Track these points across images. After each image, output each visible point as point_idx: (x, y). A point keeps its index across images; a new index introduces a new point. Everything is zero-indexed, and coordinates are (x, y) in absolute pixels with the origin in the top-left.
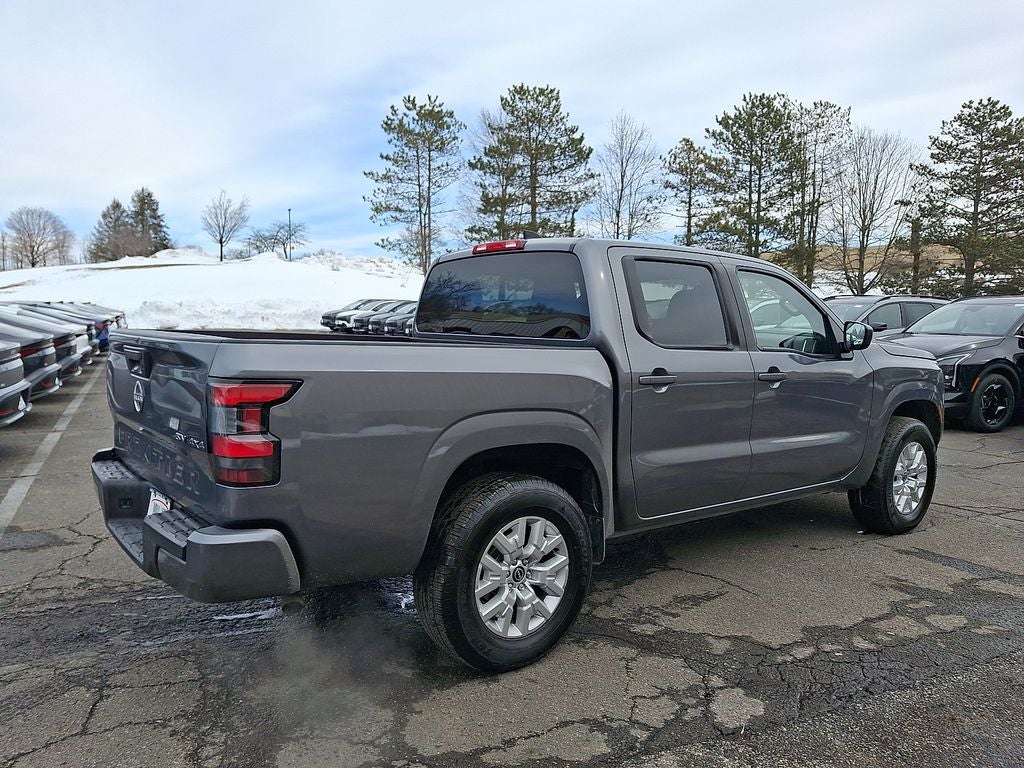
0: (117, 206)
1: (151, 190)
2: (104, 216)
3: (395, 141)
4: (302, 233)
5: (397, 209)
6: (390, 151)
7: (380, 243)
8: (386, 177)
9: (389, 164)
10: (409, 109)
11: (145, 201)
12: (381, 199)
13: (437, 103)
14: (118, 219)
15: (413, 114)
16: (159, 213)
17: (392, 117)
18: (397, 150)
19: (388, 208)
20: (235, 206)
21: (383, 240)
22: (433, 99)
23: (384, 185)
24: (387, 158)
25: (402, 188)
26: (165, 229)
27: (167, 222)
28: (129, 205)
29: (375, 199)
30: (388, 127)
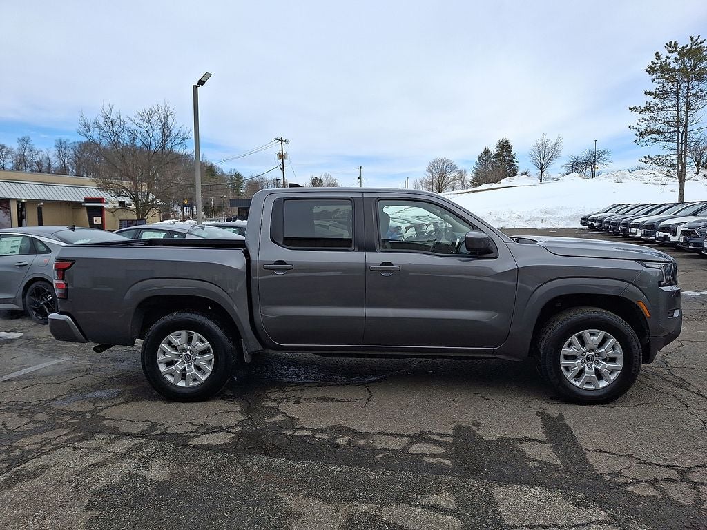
0: (487, 151)
1: (508, 138)
2: (479, 159)
3: (656, 80)
4: (605, 156)
5: (658, 132)
6: (652, 87)
7: (644, 160)
8: (648, 109)
9: (650, 98)
10: (670, 52)
11: (504, 146)
12: (643, 126)
13: (699, 41)
14: (487, 159)
15: (676, 55)
16: (512, 153)
17: (656, 61)
18: (658, 86)
19: (651, 132)
20: (552, 143)
21: (645, 157)
22: (694, 39)
23: (647, 115)
24: (650, 93)
25: (662, 115)
26: (515, 163)
27: (516, 158)
28: (494, 150)
29: (638, 127)
30: (651, 70)
